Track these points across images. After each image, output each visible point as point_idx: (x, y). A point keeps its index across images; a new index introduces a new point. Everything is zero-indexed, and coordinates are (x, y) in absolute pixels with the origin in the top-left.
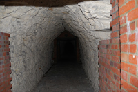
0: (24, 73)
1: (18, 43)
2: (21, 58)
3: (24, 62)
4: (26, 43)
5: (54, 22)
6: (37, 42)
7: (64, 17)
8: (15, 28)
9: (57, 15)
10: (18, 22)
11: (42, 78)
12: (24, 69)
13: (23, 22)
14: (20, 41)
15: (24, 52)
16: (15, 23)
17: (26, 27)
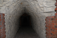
0: (10, 32)
1: (8, 19)
2: (9, 25)
3: (10, 27)
4: (10, 18)
5: (22, 9)
6: (14, 18)
7: (27, 7)
8: (7, 12)
9: (23, 6)
10: (8, 8)
11: (16, 33)
12: (9, 30)
13: (10, 9)
14: (8, 17)
15: (9, 22)
16: (7, 9)
17: (11, 11)
